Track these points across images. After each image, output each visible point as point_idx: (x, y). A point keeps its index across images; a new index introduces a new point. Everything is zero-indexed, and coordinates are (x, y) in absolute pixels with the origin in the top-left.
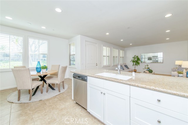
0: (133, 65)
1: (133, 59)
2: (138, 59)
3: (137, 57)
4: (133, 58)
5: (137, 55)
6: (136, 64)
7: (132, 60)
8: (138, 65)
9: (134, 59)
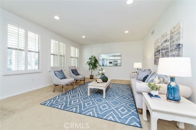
0: (90, 69)
1: (89, 61)
2: (96, 61)
3: (95, 58)
4: (90, 59)
5: (94, 56)
6: (92, 68)
7: (87, 62)
8: (95, 69)
9: (91, 61)
